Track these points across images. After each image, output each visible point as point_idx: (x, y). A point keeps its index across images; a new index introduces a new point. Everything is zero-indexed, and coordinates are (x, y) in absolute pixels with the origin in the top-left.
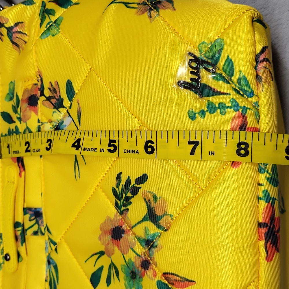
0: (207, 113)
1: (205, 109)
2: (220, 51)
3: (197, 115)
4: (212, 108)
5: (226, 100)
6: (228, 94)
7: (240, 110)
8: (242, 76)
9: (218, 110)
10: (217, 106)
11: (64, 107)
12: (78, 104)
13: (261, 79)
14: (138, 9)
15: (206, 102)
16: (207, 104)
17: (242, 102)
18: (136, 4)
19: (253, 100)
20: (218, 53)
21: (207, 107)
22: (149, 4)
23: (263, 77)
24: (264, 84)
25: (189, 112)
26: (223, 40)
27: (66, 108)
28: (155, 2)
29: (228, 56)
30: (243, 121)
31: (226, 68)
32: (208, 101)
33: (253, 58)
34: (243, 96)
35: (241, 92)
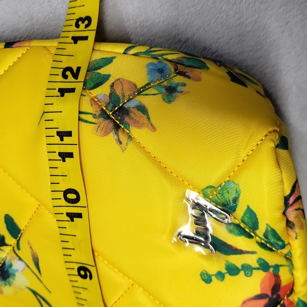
0: (227, 276)
1: (224, 271)
2: (235, 200)
3: (214, 278)
4: (233, 270)
5: (252, 260)
6: (253, 253)
7: (271, 270)
8: (269, 229)
9: (242, 273)
10: (240, 267)
11: (7, 245)
12: (31, 247)
13: (294, 225)
14: (97, 126)
15: (225, 262)
16: (226, 265)
17: (272, 259)
18: (91, 116)
19: (285, 251)
20: (233, 201)
21: (226, 269)
22: (111, 113)
23: (295, 222)
24: (297, 230)
25: (202, 275)
26: (238, 185)
27: (11, 245)
28: (118, 109)
29: (248, 207)
30: (276, 281)
31: (246, 220)
32: (227, 261)
33: (282, 203)
34: (271, 250)
35: (268, 245)
